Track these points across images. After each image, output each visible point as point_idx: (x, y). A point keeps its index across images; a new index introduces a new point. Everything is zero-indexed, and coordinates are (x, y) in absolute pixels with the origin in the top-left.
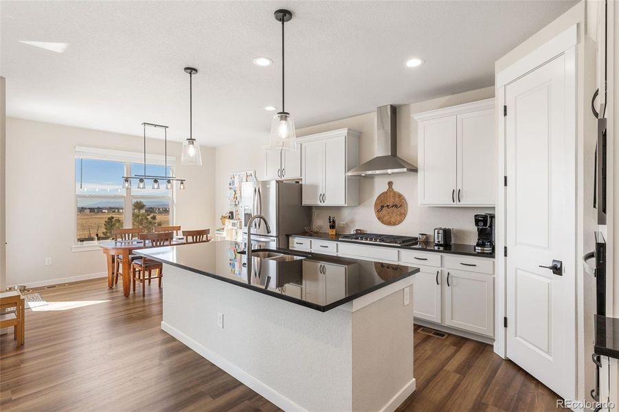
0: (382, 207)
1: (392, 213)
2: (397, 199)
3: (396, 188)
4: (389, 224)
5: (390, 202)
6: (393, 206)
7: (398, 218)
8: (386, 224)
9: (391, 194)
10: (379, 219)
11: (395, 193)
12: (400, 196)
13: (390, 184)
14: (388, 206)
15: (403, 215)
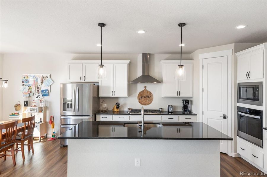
0: (142, 97)
1: (146, 100)
2: (149, 94)
3: (148, 89)
4: (145, 105)
5: (145, 95)
6: (147, 97)
7: (149, 102)
8: (143, 105)
9: (146, 92)
10: (140, 103)
11: (147, 91)
12: (150, 93)
13: (145, 87)
14: (144, 97)
15: (151, 101)
